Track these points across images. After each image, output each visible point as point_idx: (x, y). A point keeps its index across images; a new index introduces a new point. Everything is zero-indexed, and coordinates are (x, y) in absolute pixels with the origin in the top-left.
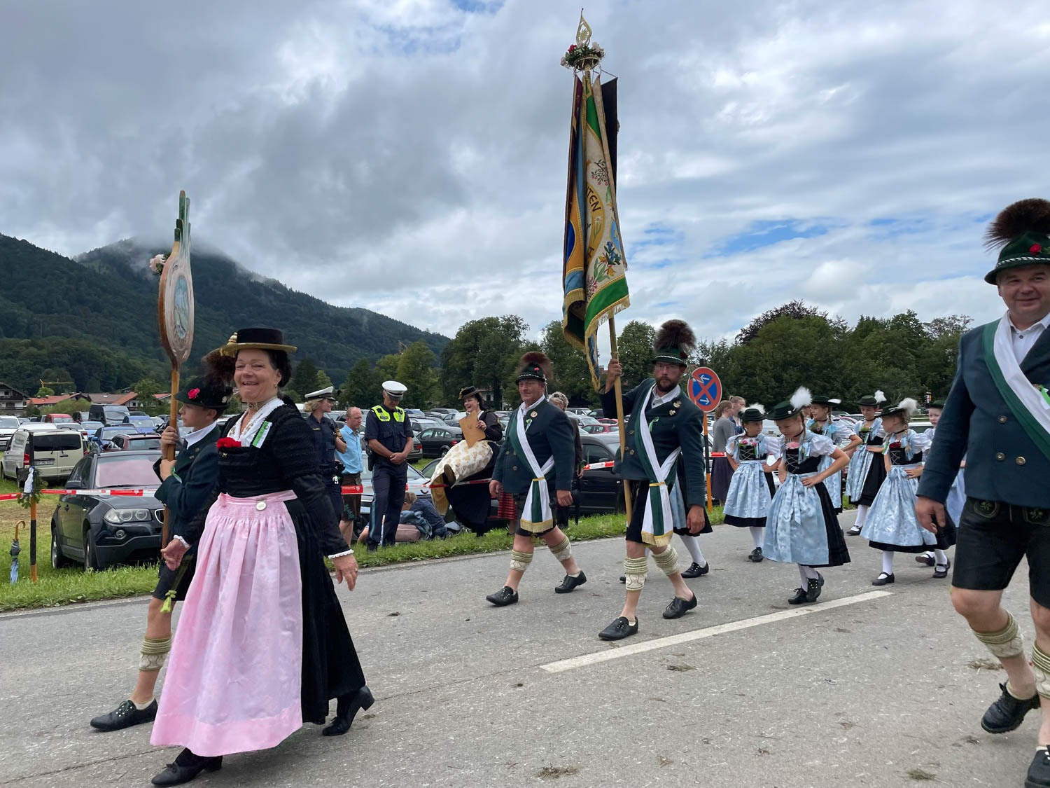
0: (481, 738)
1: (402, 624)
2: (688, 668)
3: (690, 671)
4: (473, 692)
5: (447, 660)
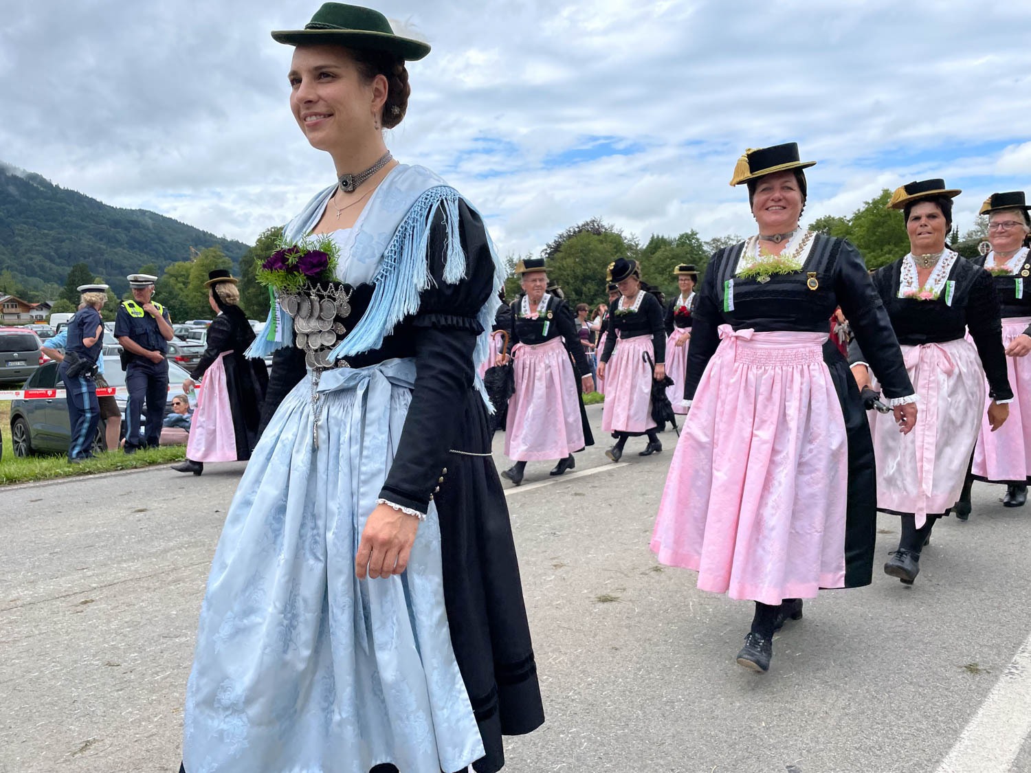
1: (148, 519)
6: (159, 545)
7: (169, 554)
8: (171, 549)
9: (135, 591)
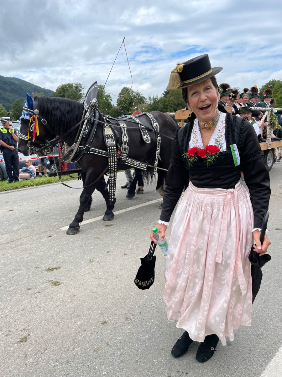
0: (30, 258)
1: (13, 214)
2: (111, 225)
3: (112, 226)
4: (32, 240)
5: (26, 228)
6: (16, 227)
7: (19, 232)
8: (20, 229)
9: (6, 249)
